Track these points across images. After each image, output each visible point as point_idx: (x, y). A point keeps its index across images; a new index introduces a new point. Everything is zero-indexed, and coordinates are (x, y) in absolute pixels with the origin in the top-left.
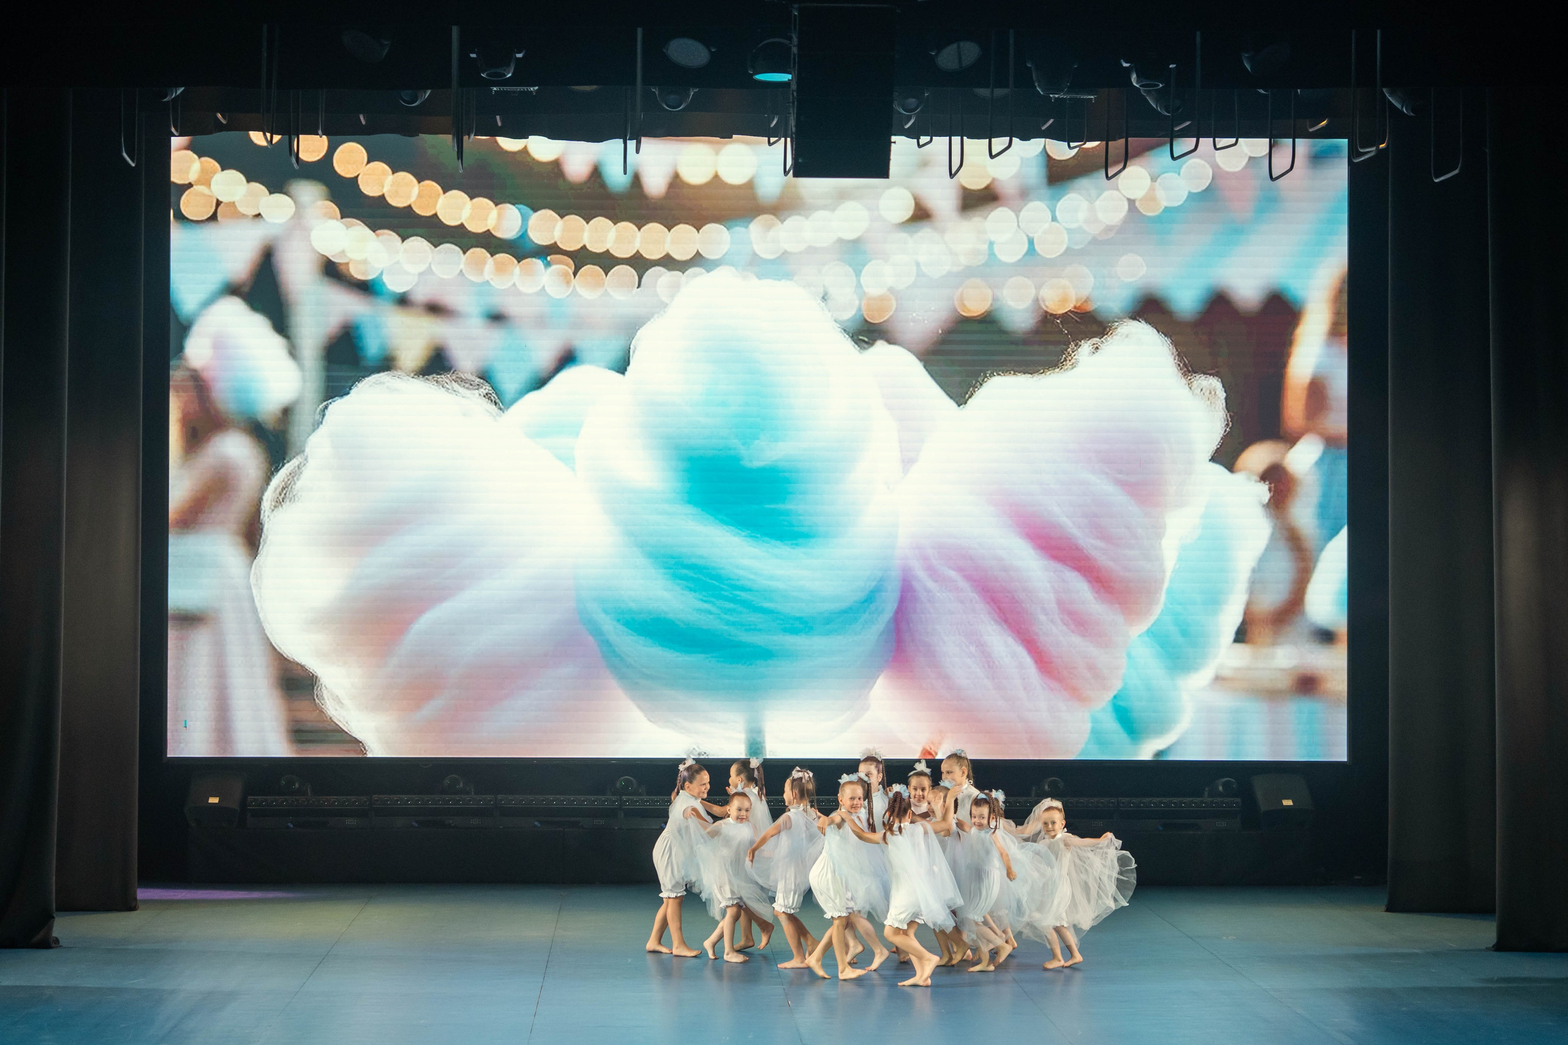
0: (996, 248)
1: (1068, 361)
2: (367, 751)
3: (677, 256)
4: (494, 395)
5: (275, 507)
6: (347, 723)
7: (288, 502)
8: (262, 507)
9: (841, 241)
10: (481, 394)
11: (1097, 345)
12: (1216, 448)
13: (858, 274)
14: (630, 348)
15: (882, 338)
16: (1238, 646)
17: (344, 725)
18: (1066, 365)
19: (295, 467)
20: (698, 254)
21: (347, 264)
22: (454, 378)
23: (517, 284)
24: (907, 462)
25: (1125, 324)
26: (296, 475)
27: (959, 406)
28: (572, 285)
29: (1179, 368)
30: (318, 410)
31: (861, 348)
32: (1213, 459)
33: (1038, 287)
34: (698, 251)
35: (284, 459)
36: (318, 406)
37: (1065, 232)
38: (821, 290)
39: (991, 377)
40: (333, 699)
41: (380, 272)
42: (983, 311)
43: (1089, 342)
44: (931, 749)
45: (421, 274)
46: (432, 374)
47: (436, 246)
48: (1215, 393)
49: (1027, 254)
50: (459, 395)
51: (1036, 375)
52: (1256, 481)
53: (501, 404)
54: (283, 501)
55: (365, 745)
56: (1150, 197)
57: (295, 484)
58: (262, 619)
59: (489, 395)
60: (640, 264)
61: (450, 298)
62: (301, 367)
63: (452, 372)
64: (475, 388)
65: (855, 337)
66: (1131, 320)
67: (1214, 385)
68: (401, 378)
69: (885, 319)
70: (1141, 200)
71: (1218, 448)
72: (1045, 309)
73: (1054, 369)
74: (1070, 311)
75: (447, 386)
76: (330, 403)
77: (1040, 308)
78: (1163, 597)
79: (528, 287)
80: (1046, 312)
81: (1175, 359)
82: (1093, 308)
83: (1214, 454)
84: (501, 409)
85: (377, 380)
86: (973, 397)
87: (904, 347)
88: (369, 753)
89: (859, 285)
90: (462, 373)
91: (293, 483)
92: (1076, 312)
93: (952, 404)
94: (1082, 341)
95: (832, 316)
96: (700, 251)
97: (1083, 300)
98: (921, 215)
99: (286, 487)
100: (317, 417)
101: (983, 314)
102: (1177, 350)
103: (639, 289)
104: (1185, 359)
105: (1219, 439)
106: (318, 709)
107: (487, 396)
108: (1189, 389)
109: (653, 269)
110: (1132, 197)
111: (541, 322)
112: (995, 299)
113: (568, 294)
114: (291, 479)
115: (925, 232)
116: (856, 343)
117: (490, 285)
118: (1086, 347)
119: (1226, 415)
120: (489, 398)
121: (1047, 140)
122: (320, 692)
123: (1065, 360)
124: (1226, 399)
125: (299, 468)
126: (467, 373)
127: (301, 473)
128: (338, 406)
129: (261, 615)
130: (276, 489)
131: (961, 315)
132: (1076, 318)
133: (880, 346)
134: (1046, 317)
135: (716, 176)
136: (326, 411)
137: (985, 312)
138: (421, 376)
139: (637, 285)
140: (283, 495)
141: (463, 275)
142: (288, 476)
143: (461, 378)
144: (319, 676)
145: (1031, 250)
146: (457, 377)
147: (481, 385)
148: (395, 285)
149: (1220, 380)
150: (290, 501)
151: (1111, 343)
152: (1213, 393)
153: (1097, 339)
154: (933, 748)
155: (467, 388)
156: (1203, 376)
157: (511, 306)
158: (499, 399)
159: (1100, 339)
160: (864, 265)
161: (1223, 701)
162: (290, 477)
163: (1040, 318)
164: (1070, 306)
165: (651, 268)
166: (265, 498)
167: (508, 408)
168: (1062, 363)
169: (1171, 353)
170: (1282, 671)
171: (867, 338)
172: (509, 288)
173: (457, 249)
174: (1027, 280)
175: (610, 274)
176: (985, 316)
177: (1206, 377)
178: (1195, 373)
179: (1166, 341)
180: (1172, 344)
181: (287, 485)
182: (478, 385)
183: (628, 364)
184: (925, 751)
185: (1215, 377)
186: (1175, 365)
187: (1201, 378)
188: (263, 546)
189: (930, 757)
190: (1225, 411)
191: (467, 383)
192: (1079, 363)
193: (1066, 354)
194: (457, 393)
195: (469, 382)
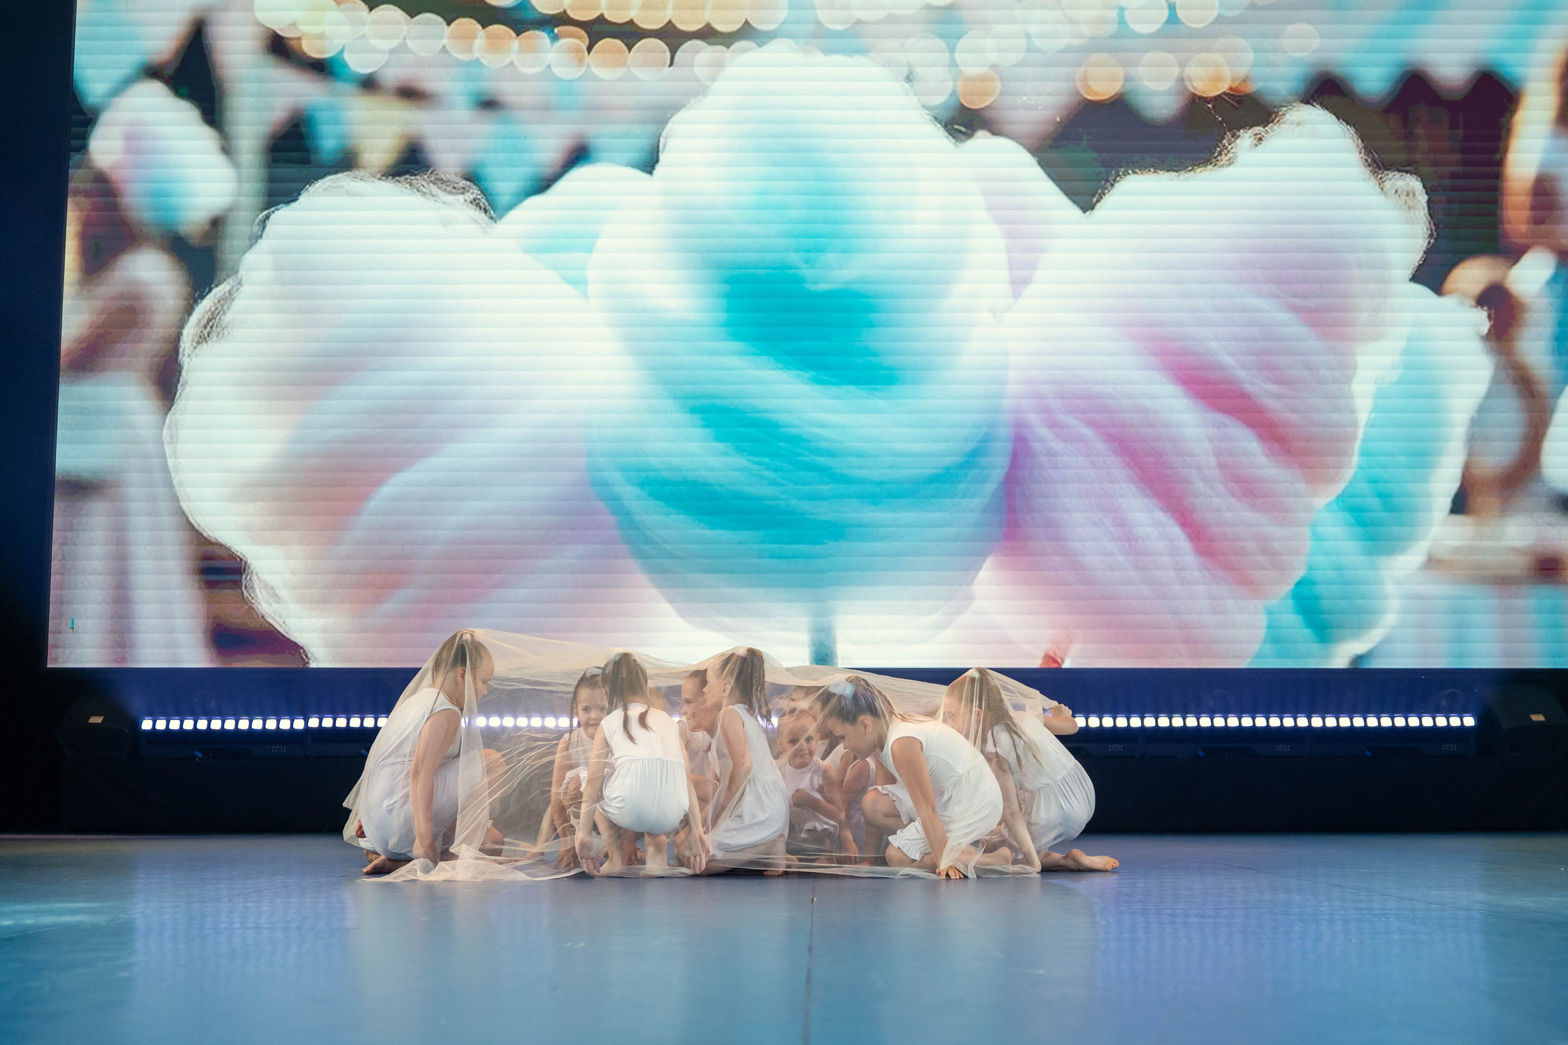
0: (1127, 14)
1: (1223, 156)
2: (309, 659)
3: (720, 27)
4: (483, 200)
5: (198, 343)
6: (284, 622)
7: (215, 338)
8: (182, 344)
9: (929, 7)
10: (468, 199)
11: (1260, 136)
12: (1417, 264)
13: (952, 50)
14: (659, 141)
15: (983, 128)
16: (1458, 519)
17: (281, 625)
18: (1222, 160)
19: (225, 293)
20: (747, 24)
21: (299, 39)
22: (432, 179)
23: (516, 63)
24: (1019, 283)
25: (1295, 109)
26: (226, 303)
27: (1085, 211)
28: (586, 62)
29: (1366, 164)
30: (257, 220)
31: (957, 141)
32: (1416, 278)
33: (1183, 65)
34: (747, 20)
35: (212, 283)
36: (258, 216)
38: (905, 70)
39: (1124, 175)
41: (340, 48)
42: (1113, 93)
43: (1250, 131)
44: (1055, 654)
45: (392, 51)
46: (404, 175)
47: (412, 16)
48: (1414, 195)
49: (1167, 22)
50: (438, 200)
51: (1182, 173)
52: (1471, 307)
53: (492, 212)
54: (209, 336)
55: (307, 652)
57: (224, 313)
59: (477, 201)
60: (672, 36)
61: (432, 81)
62: (236, 165)
63: (430, 172)
64: (459, 192)
65: (949, 127)
66: (1303, 105)
67: (1411, 184)
68: (364, 181)
69: (987, 103)
71: (1420, 265)
72: (1193, 90)
73: (1206, 166)
74: (1224, 93)
75: (424, 190)
76: (273, 212)
77: (1186, 89)
78: (1355, 459)
79: (529, 67)
80: (1194, 95)
81: (1360, 153)
82: (1254, 90)
83: (1416, 271)
84: (492, 218)
86: (1102, 201)
87: (1013, 140)
88: (313, 661)
89: (953, 64)
90: (443, 173)
91: (222, 312)
92: (1232, 95)
93: (1077, 212)
94: (1242, 131)
95: (919, 100)
96: (749, 20)
97: (1241, 80)
99: (213, 318)
100: (256, 229)
101: (1112, 97)
102: (1363, 141)
103: (671, 68)
105: (1422, 253)
106: (246, 603)
107: (475, 202)
108: (1379, 190)
109: (690, 43)
111: (546, 109)
112: (1127, 79)
113: (580, 74)
114: (220, 308)
116: (950, 134)
117: (481, 65)
118: (1246, 138)
119: (1430, 223)
120: (478, 205)
122: (249, 582)
123: (1220, 154)
124: (1429, 202)
125: (230, 294)
126: (450, 174)
127: (233, 300)
128: (283, 214)
130: (199, 321)
131: (1085, 99)
132: (1232, 102)
133: (982, 139)
134: (1194, 100)
136: (267, 221)
137: (1116, 95)
138: (390, 177)
139: (669, 63)
140: (208, 329)
141: (447, 52)
142: (215, 305)
143: (442, 180)
144: (249, 561)
145: (1173, 19)
146: (436, 179)
147: (468, 188)
148: (359, 64)
149: (1419, 179)
150: (218, 336)
151: (1279, 133)
152: (1411, 195)
153: (1261, 128)
154: (1058, 652)
155: (450, 193)
156: (1398, 175)
157: (506, 89)
158: (490, 206)
159: (1264, 127)
160: (960, 38)
161: (1440, 589)
162: (218, 305)
163: (1186, 102)
164: (1223, 87)
165: (686, 42)
166: (185, 332)
167: (501, 217)
169: (1355, 146)
170: (1516, 551)
171: (965, 127)
172: (506, 67)
173: (439, 19)
174: (1167, 54)
175: (634, 49)
176: (1116, 100)
177: (1402, 176)
178: (1387, 170)
179: (1349, 130)
180: (1356, 134)
181: (215, 316)
182: (463, 188)
183: (657, 161)
184: (1048, 658)
185: (1414, 175)
186: (1360, 160)
187: (1395, 177)
188: (181, 394)
189: (1055, 666)
190: (1427, 219)
191: (449, 185)
192: (1238, 159)
193: (1221, 147)
194: (436, 199)
195: (452, 185)
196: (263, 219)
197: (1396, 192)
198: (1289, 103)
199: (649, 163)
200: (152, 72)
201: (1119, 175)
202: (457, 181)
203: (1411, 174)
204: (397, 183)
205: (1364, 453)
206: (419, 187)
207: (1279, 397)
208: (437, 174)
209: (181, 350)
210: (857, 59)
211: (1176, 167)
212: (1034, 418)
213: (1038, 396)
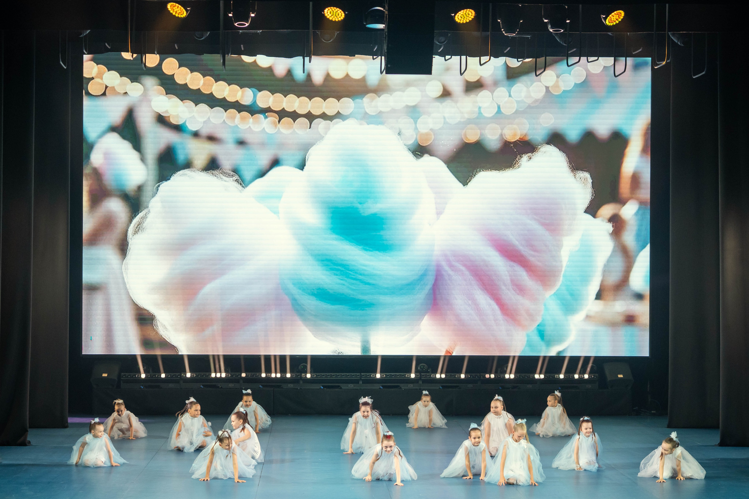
0: (482, 111)
1: (516, 165)
2: (179, 351)
3: (328, 113)
4: (240, 180)
5: (134, 234)
6: (169, 338)
7: (140, 232)
8: (128, 234)
9: (407, 107)
10: (234, 179)
11: (530, 157)
12: (587, 206)
13: (416, 123)
14: (306, 158)
16: (598, 301)
17: (168, 339)
18: (516, 166)
19: (144, 215)
20: (338, 113)
21: (169, 117)
22: (221, 172)
23: (251, 127)
25: (544, 146)
26: (144, 219)
27: (464, 186)
28: (278, 128)
29: (570, 168)
30: (155, 187)
31: (417, 158)
33: (502, 129)
34: (338, 111)
35: (139, 211)
36: (155, 185)
37: (515, 102)
38: (398, 131)
39: (479, 172)
40: (162, 326)
41: (185, 120)
42: (476, 140)
43: (527, 155)
44: (450, 350)
45: (204, 122)
46: (210, 170)
47: (212, 108)
48: (587, 180)
49: (497, 113)
50: (223, 180)
51: (501, 171)
52: (606, 222)
53: (243, 185)
54: (138, 231)
56: (556, 86)
57: (144, 223)
58: (128, 288)
59: (238, 180)
60: (310, 117)
61: (219, 133)
62: (147, 168)
63: (220, 169)
64: (231, 177)
65: (414, 153)
66: (547, 145)
67: (586, 176)
68: (195, 172)
69: (429, 144)
70: (552, 87)
71: (588, 206)
72: (506, 139)
73: (510, 168)
74: (517, 140)
75: (217, 176)
76: (161, 184)
77: (503, 138)
78: (561, 278)
79: (256, 128)
80: (506, 141)
81: (568, 164)
82: (529, 139)
83: (586, 209)
84: (243, 187)
85: (183, 173)
86: (471, 182)
87: (438, 158)
88: (180, 352)
89: (416, 128)
90: (224, 169)
91: (143, 222)
92: (520, 141)
93: (461, 185)
94: (523, 155)
95: (403, 142)
97: (524, 135)
98: (446, 94)
99: (140, 224)
100: (155, 190)
101: (476, 141)
102: (569, 159)
103: (310, 129)
104: (573, 164)
105: (589, 202)
106: (155, 331)
107: (237, 180)
108: (574, 178)
110: (547, 85)
111: (263, 145)
112: (481, 134)
113: (276, 131)
114: (142, 221)
115: (448, 102)
116: (414, 155)
117: (238, 127)
118: (525, 158)
119: (592, 190)
120: (238, 182)
121: (507, 58)
122: (156, 323)
123: (515, 164)
124: (592, 183)
125: (146, 215)
126: (227, 170)
127: (147, 218)
128: (165, 185)
129: (128, 286)
130: (135, 225)
131: (465, 142)
132: (520, 144)
133: (426, 157)
134: (506, 143)
135: (347, 75)
136: (159, 188)
137: (477, 141)
138: (205, 171)
139: (309, 127)
140: (138, 228)
141: (225, 122)
142: (140, 219)
143: (224, 172)
144: (156, 315)
145: (499, 111)
146: (222, 172)
147: (234, 175)
148: (192, 127)
150: (141, 231)
151: (537, 156)
152: (586, 180)
154: (451, 350)
155: (227, 177)
157: (248, 137)
158: (242, 182)
159: (532, 154)
160: (418, 118)
161: (591, 327)
162: (141, 220)
163: (503, 144)
164: (517, 138)
165: (316, 119)
166: (129, 230)
167: (247, 186)
168: (513, 165)
169: (566, 161)
170: (618, 313)
171: (420, 153)
172: (247, 129)
173: (222, 109)
174: (497, 125)
175: (296, 122)
176: (477, 143)
177: (583, 172)
178: (577, 170)
179: (563, 155)
180: (566, 156)
181: (140, 223)
182: (232, 175)
183: (305, 165)
184: (447, 352)
185: (587, 172)
186: (567, 166)
187: (580, 173)
188: (128, 253)
189: (449, 355)
190: (591, 189)
191: (227, 174)
192: (522, 166)
193: (516, 161)
194: (222, 179)
195: (228, 174)
196: (157, 187)
197: (580, 178)
198: (541, 144)
199: (302, 166)
200: (113, 129)
201: (477, 172)
202: (230, 173)
203: (586, 172)
204: (208, 173)
205: (564, 276)
206: (216, 175)
207: (534, 256)
208: (222, 170)
209: (128, 236)
210: (380, 126)
211: (498, 168)
212: (444, 263)
213: (446, 256)
